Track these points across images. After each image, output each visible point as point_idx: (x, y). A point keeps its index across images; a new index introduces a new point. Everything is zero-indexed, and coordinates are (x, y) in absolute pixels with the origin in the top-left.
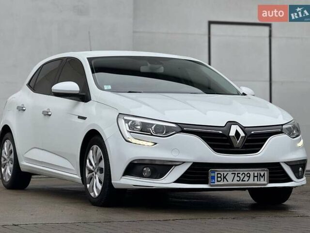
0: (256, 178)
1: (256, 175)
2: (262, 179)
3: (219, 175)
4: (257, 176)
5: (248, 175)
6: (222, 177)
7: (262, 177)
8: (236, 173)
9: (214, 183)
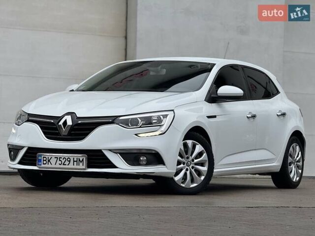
0: (75, 163)
1: (75, 160)
2: (81, 164)
3: (45, 159)
4: (77, 161)
5: (69, 160)
6: (47, 161)
7: (81, 162)
8: (59, 157)
9: (41, 165)
